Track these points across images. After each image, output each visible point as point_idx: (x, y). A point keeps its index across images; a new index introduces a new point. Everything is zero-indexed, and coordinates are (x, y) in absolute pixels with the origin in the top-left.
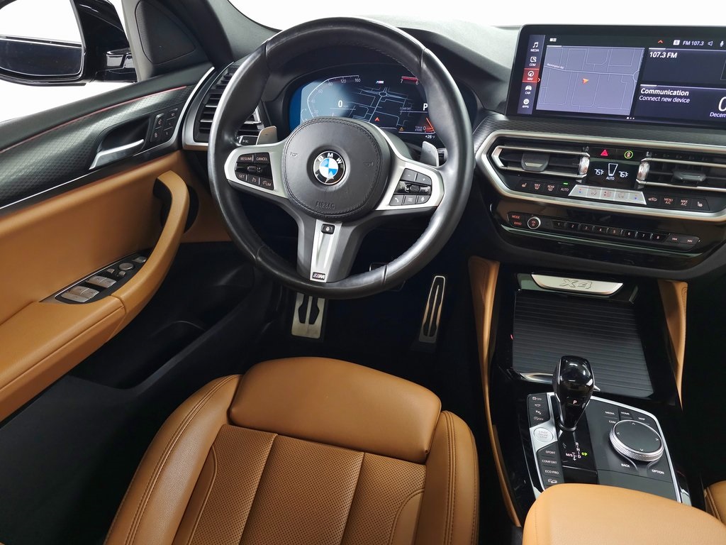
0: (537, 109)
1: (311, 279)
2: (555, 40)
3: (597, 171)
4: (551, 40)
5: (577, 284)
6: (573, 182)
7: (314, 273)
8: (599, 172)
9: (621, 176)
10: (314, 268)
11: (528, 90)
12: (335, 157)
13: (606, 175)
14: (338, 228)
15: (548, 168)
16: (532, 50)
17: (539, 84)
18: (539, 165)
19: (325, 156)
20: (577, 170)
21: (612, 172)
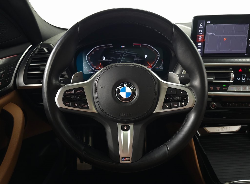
0: (205, 53)
1: (121, 162)
2: (210, 22)
3: (237, 78)
4: (208, 22)
5: (223, 129)
6: (228, 84)
7: (122, 158)
8: (238, 79)
9: (248, 80)
10: (121, 155)
11: (200, 45)
12: (129, 86)
13: (241, 80)
14: (131, 126)
15: (216, 79)
16: (200, 27)
17: (204, 42)
18: (212, 78)
19: (123, 86)
20: (229, 79)
21: (244, 79)
